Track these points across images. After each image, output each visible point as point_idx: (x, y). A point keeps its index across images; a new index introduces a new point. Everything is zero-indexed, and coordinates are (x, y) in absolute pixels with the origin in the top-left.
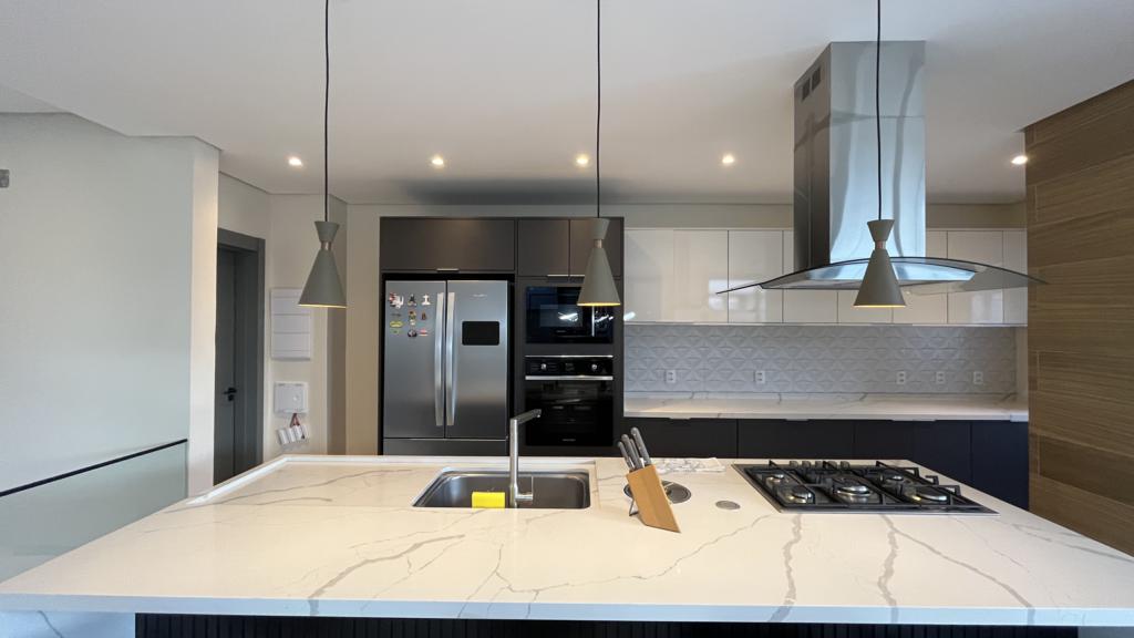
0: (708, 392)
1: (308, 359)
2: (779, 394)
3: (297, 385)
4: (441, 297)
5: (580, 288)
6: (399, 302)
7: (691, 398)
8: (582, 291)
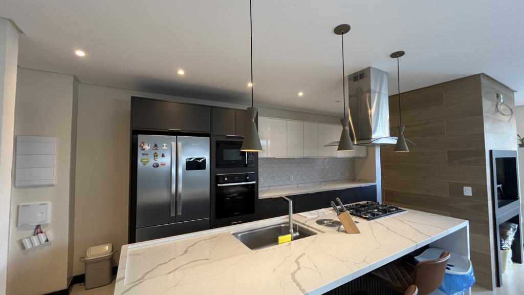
0: (274, 186)
1: (53, 185)
2: (297, 184)
3: (41, 204)
4: (174, 144)
5: (242, 142)
6: (147, 147)
7: (268, 190)
8: (243, 143)
